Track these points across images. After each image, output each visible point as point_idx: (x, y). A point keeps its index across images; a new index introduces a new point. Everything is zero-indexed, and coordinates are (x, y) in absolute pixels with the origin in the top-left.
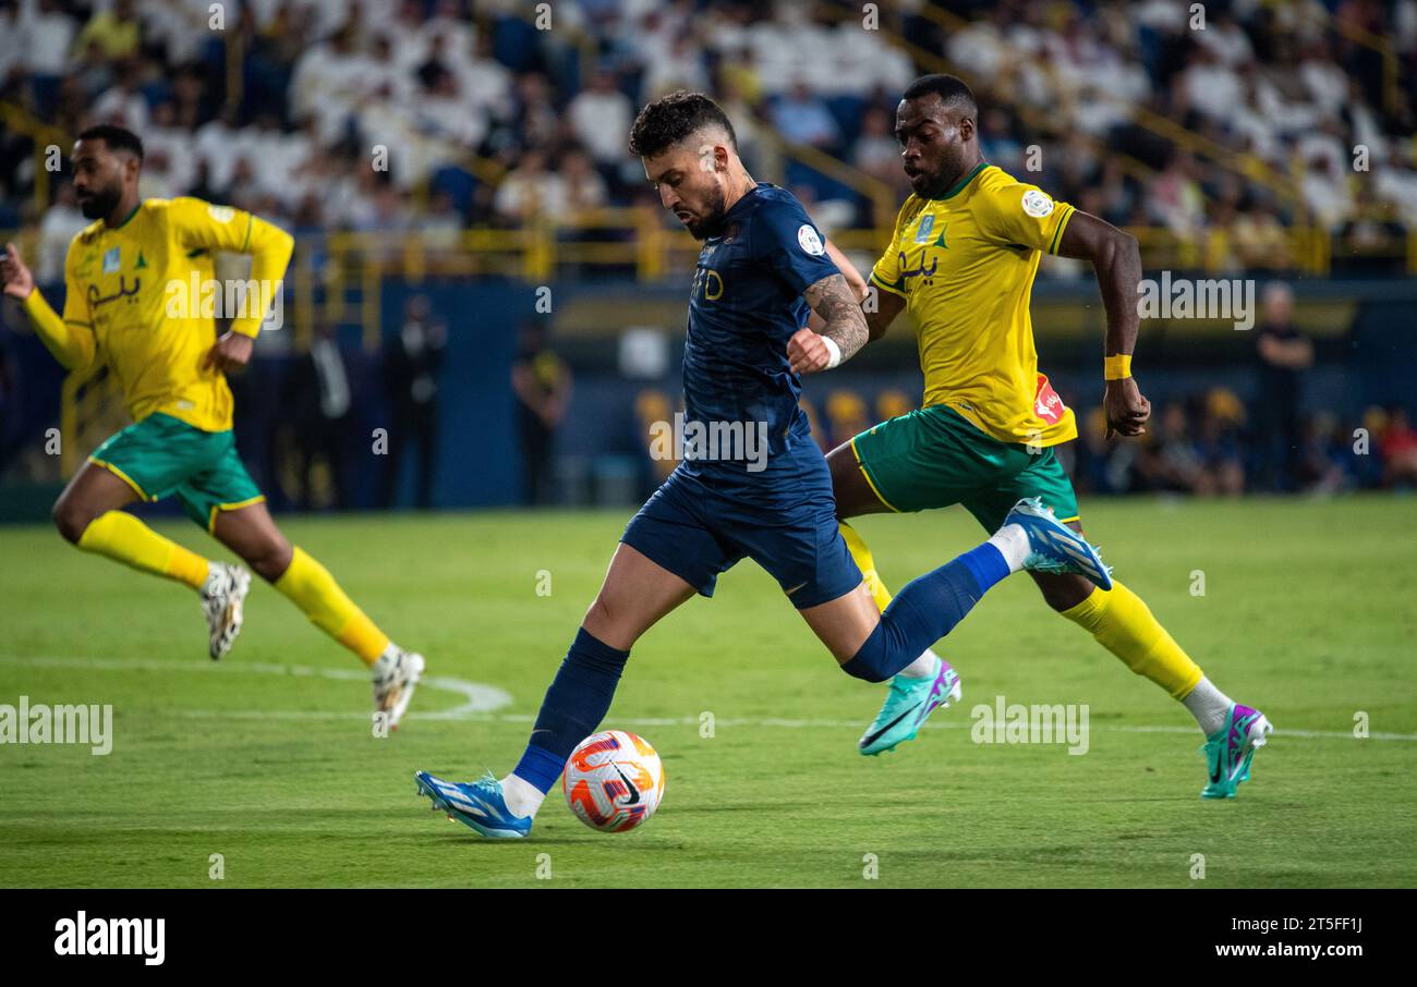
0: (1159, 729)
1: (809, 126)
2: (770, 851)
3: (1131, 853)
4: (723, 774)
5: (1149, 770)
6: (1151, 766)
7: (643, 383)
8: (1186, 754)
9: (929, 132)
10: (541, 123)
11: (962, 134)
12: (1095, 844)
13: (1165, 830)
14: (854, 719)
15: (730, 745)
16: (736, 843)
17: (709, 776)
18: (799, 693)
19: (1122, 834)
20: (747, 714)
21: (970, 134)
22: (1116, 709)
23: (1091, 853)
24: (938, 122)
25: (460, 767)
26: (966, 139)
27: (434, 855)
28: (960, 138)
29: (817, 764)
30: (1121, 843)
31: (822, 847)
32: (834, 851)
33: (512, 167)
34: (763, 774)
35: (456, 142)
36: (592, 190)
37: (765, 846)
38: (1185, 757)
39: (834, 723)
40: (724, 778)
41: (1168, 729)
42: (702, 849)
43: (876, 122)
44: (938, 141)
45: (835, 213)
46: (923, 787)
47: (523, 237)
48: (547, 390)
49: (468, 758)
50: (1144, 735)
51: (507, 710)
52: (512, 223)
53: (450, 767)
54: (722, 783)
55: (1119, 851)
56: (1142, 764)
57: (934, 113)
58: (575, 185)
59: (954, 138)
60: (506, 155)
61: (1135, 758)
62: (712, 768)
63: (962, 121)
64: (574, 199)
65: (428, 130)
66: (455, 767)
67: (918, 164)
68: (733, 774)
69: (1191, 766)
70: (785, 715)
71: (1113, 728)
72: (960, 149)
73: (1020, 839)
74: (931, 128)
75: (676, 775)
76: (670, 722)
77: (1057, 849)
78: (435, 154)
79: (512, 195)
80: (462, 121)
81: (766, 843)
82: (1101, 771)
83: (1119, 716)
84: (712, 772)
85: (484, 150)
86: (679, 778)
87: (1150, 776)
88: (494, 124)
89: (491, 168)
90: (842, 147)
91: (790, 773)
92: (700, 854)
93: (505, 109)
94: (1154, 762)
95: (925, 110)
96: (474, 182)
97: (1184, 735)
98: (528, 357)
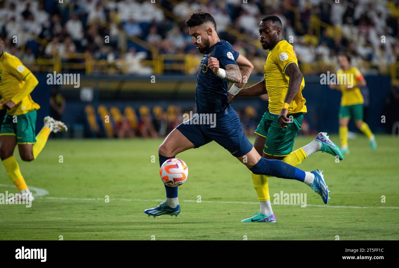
0: (232, 202)
1: (134, 31)
2: (122, 236)
3: (223, 237)
4: (109, 214)
5: (229, 214)
6: (230, 213)
7: (86, 103)
8: (239, 209)
9: (268, 31)
10: (58, 29)
11: (277, 33)
12: (214, 235)
13: (233, 231)
14: (146, 199)
15: (110, 206)
16: (112, 234)
17: (104, 215)
18: (130, 191)
19: (221, 232)
20: (116, 197)
21: (279, 33)
22: (219, 196)
23: (212, 237)
24: (271, 28)
25: (34, 212)
26: (278, 34)
27: (26, 237)
28: (277, 34)
29: (135, 212)
30: (221, 234)
31: (137, 235)
32: (140, 236)
33: (50, 41)
34: (120, 214)
35: (33, 34)
36: (72, 48)
37: (120, 235)
38: (239, 210)
39: (140, 200)
40: (109, 216)
41: (234, 202)
42: (102, 236)
43: (153, 30)
44: (271, 33)
45: (142, 55)
46: (165, 218)
47: (53, 61)
48: (59, 105)
49: (36, 209)
50: (227, 204)
51: (47, 196)
52: (50, 57)
53: (30, 212)
54: (108, 217)
55: (220, 237)
56: (227, 212)
57: (270, 26)
58: (68, 46)
59: (275, 33)
60: (48, 38)
61: (225, 210)
62: (105, 212)
63: (278, 29)
64: (67, 50)
65: (25, 30)
66: (32, 212)
67: (264, 40)
68: (112, 214)
69: (240, 213)
70: (126, 198)
71: (218, 202)
72: (276, 37)
73: (192, 233)
74: (269, 30)
75: (95, 215)
76: (94, 199)
77: (203, 236)
78: (28, 37)
79: (49, 49)
80: (35, 28)
81: (121, 234)
82: (215, 214)
83: (220, 199)
84: (105, 214)
85: (41, 36)
86: (96, 215)
87: (229, 215)
88: (44, 29)
89: (44, 41)
90: (144, 36)
91: (128, 214)
92: (101, 237)
93: (47, 25)
94: (230, 211)
95: (267, 25)
96: (39, 45)
97: (238, 204)
98: (54, 96)
